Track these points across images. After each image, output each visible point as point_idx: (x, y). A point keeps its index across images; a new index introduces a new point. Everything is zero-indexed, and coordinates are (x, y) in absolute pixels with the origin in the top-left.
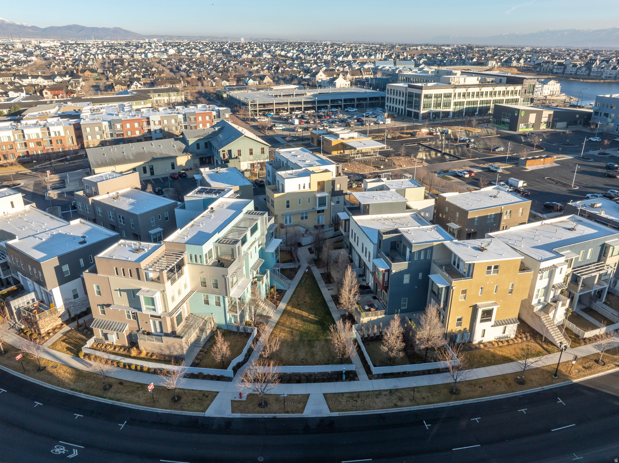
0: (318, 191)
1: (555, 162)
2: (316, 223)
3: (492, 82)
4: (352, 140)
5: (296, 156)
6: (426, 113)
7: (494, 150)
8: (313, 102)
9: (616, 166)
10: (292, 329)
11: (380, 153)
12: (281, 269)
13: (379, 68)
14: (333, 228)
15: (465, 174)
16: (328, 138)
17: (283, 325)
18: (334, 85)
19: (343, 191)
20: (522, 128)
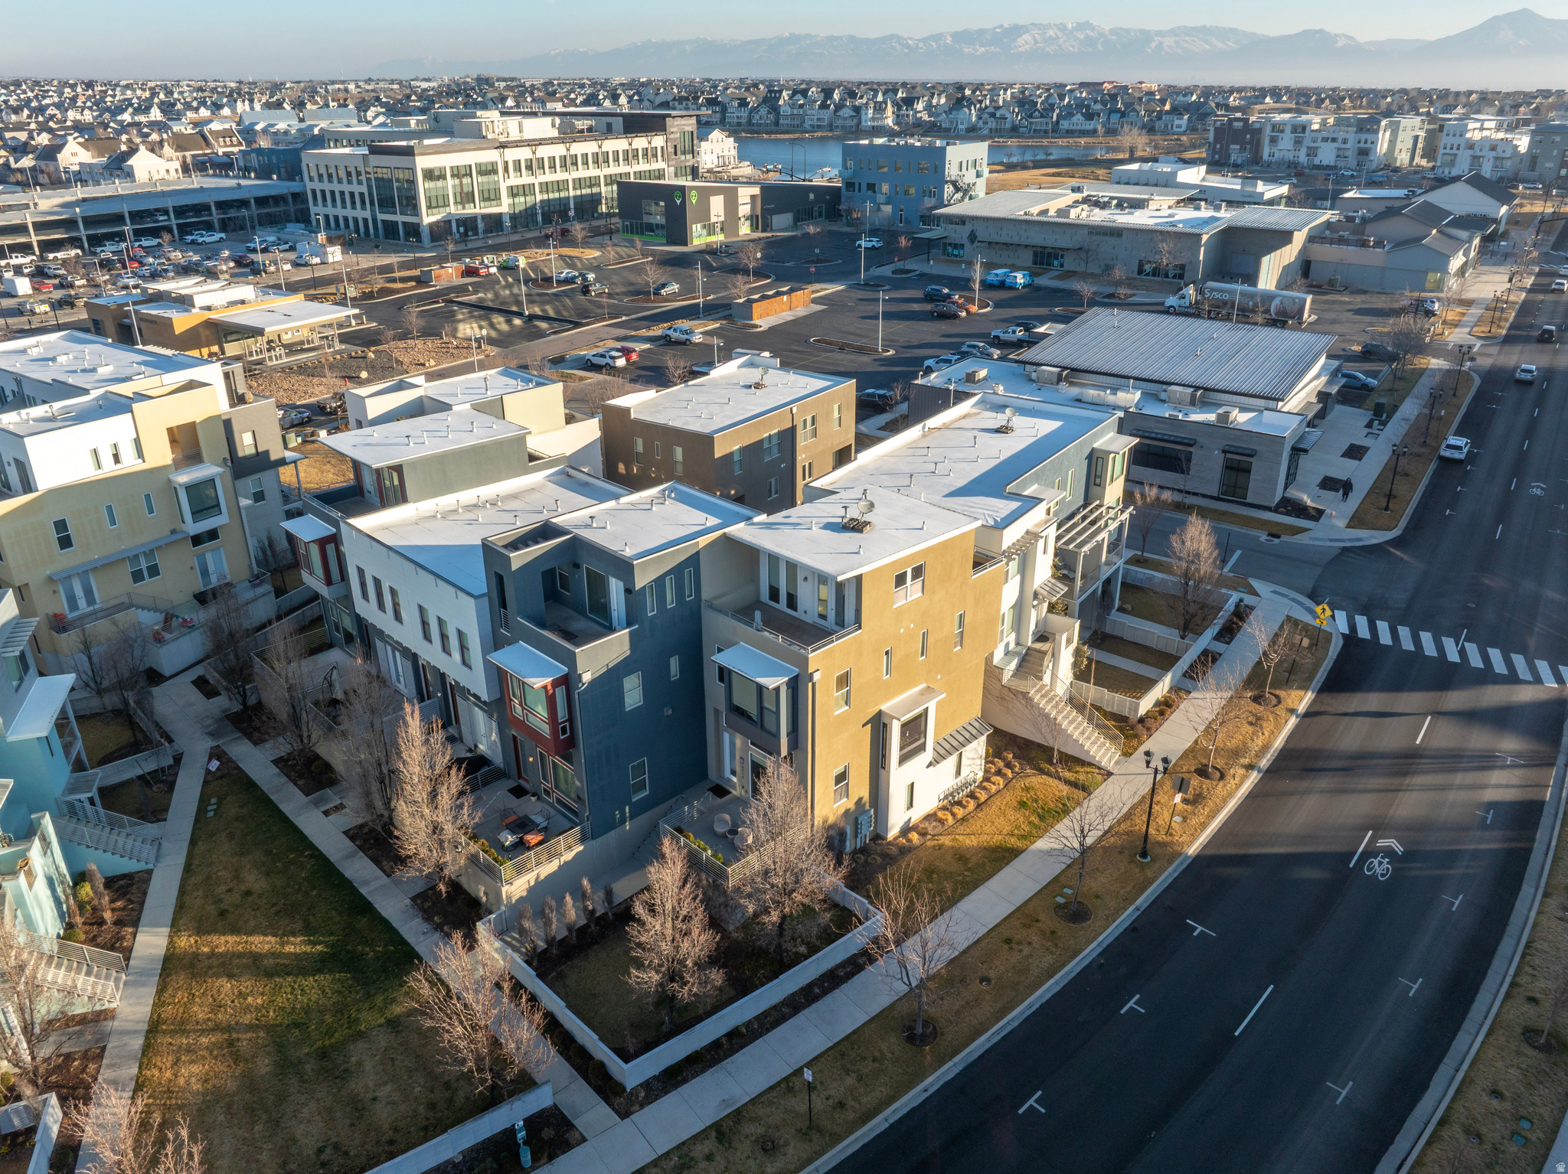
0: (180, 463)
1: (815, 301)
2: (199, 586)
3: (590, 129)
4: (239, 310)
5: (54, 359)
6: (438, 222)
7: (657, 293)
8: (69, 224)
9: (946, 291)
10: (228, 1029)
11: (344, 338)
12: (103, 792)
13: (258, 127)
14: (267, 587)
15: (613, 358)
16: (154, 312)
17: (181, 1027)
18: (129, 175)
19: (267, 452)
20: (699, 238)
